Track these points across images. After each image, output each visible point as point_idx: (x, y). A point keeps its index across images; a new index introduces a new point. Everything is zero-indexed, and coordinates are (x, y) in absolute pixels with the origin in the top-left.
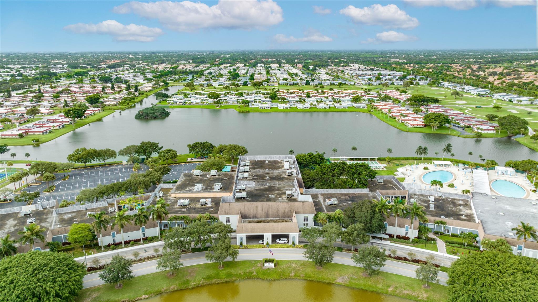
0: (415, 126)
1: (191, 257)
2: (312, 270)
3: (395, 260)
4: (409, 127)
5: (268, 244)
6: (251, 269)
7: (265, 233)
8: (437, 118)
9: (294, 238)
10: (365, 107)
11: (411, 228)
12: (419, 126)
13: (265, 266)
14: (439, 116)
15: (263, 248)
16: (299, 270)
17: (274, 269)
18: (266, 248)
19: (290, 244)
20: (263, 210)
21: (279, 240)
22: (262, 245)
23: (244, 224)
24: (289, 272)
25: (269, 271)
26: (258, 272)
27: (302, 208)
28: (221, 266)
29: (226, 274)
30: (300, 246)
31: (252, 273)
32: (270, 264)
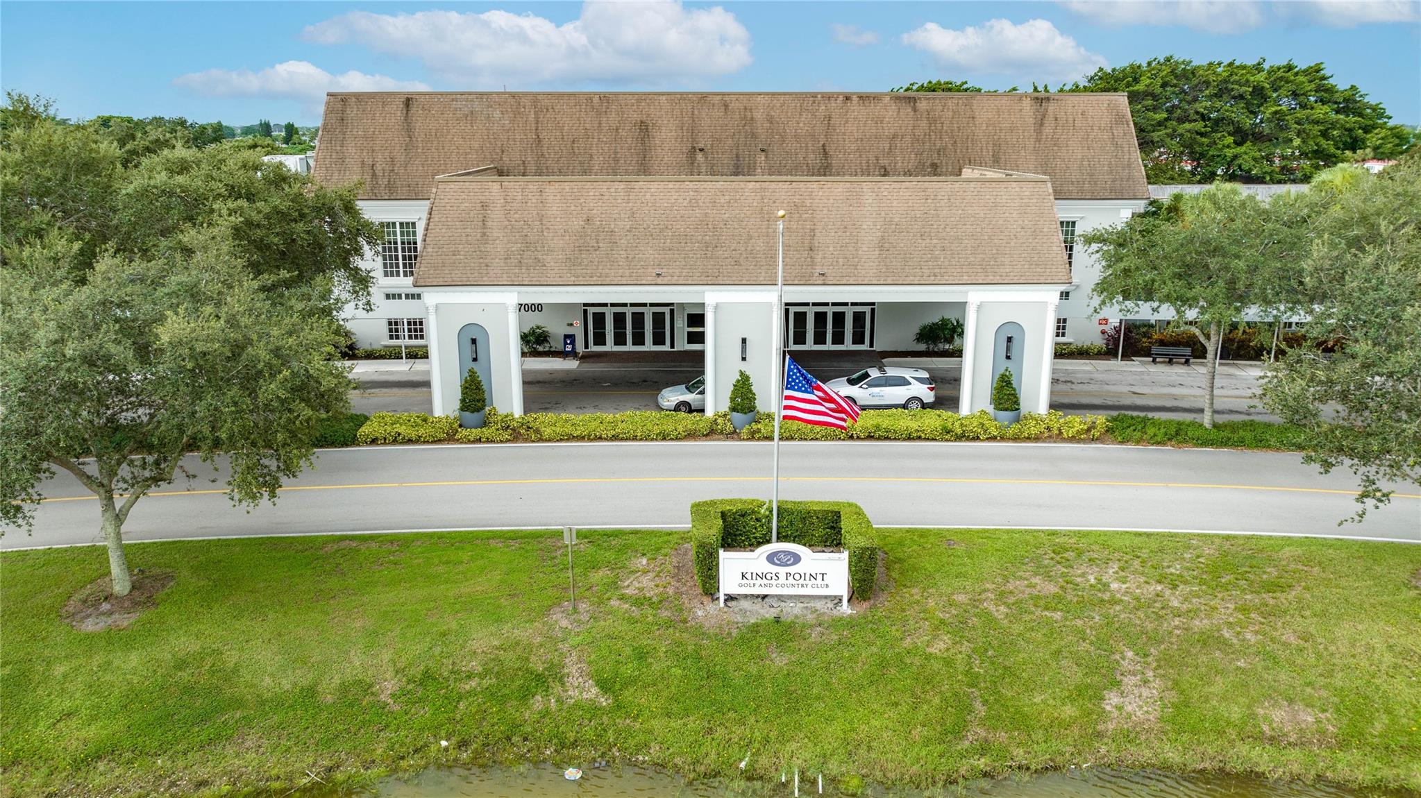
5: (743, 396)
6: (527, 633)
7: (714, 281)
9: (1009, 343)
13: (729, 587)
15: (691, 435)
16: (1223, 644)
17: (850, 623)
18: (733, 435)
19: (965, 408)
20: (700, 156)
21: (852, 382)
22: (687, 421)
23: (496, 186)
24: (1075, 675)
25: (780, 661)
26: (628, 670)
27: (1030, 144)
28: (120, 582)
29: (131, 698)
30: (1077, 421)
31: (540, 681)
32: (797, 559)
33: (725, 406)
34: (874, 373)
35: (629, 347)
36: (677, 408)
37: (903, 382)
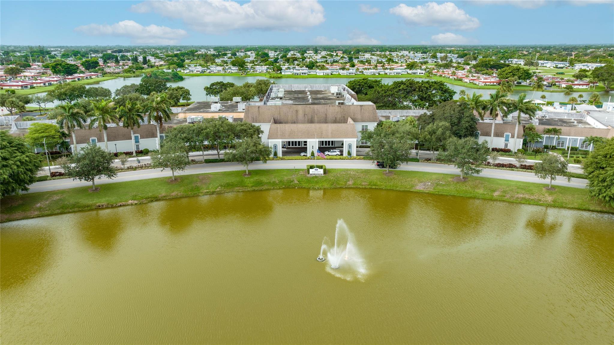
0: (487, 84)
1: (203, 167)
2: (379, 177)
3: (496, 167)
4: (480, 85)
5: (313, 154)
6: (290, 177)
7: (308, 138)
8: (516, 72)
9: (350, 146)
10: (422, 73)
11: (513, 137)
12: (492, 84)
13: (311, 172)
14: (518, 70)
15: (306, 159)
16: (360, 178)
17: (323, 176)
18: (312, 159)
19: (344, 156)
20: (306, 116)
21: (328, 152)
22: (305, 157)
23: (279, 125)
24: (345, 180)
25: (316, 180)
26: (301, 180)
27: (359, 113)
28: (247, 173)
29: (253, 182)
30: (359, 157)
31: (292, 181)
32: (318, 170)
33: (310, 155)
34: (332, 150)
35: (294, 146)
36: (303, 156)
37: (336, 152)
